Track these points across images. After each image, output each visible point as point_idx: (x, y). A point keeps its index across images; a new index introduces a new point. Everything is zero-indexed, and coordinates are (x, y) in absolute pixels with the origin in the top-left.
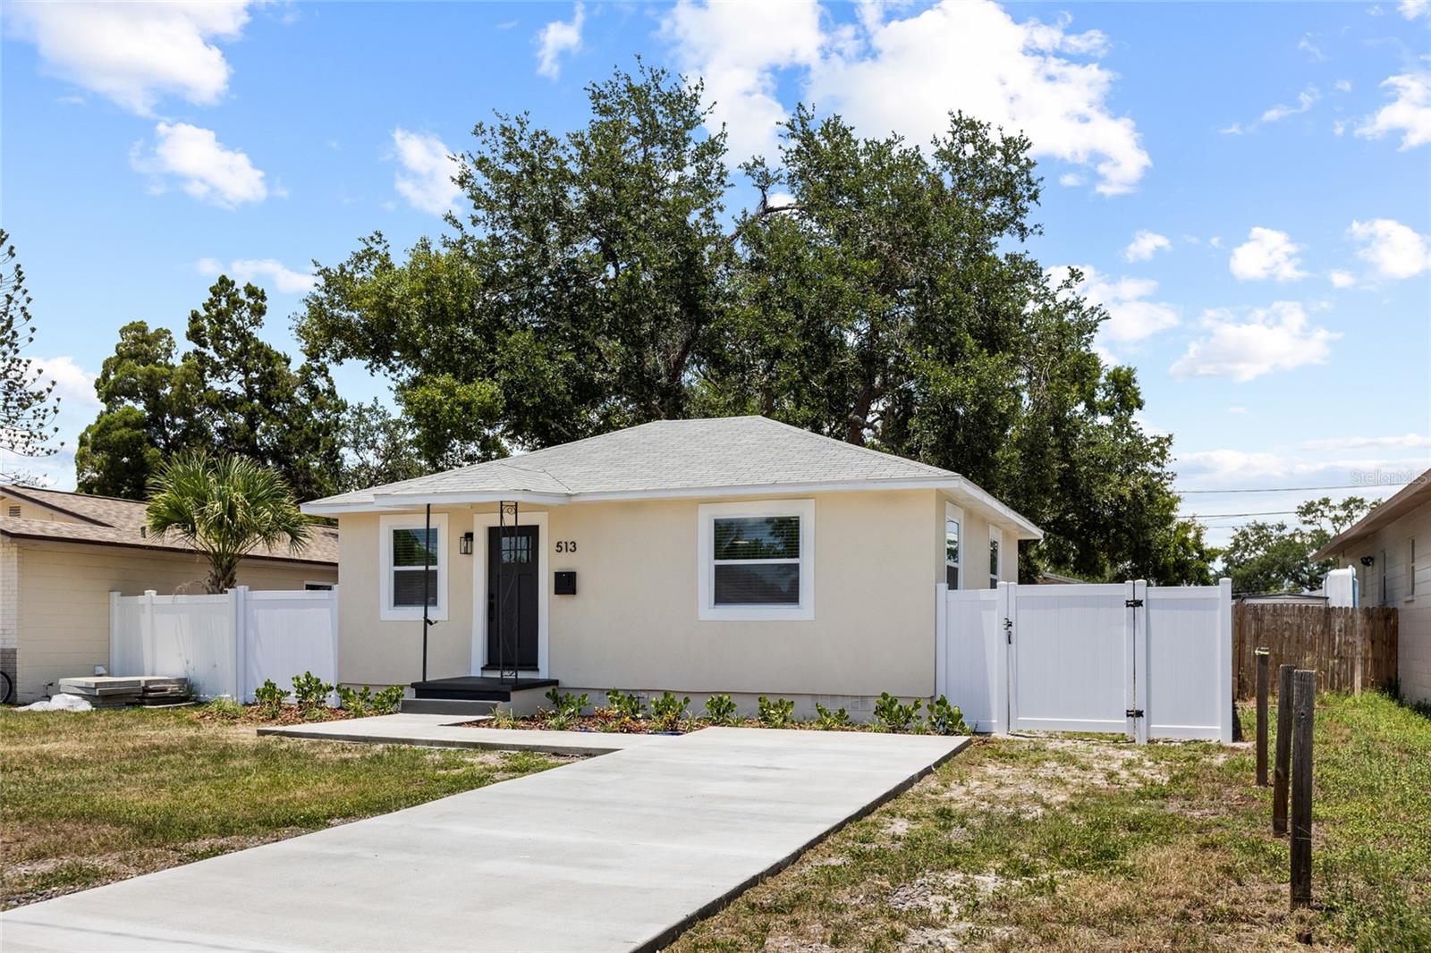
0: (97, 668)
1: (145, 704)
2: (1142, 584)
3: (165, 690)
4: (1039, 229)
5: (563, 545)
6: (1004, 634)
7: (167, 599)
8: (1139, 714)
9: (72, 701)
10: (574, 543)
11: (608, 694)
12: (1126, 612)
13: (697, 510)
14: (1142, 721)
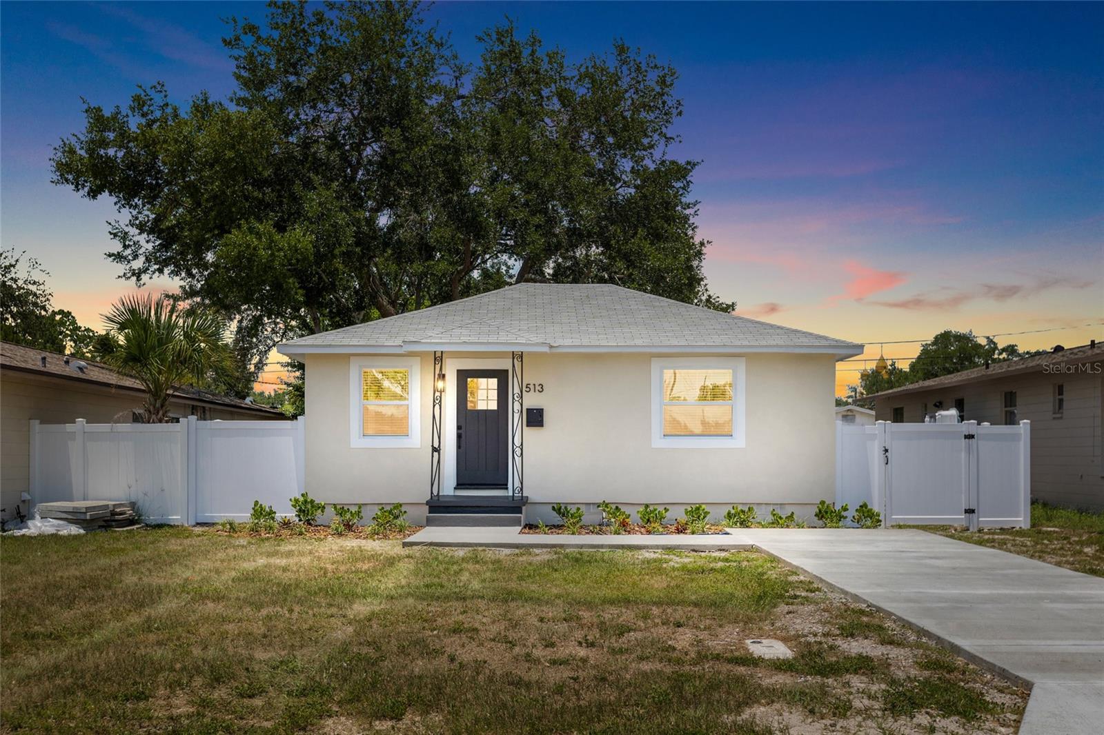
0: (23, 493)
1: (112, 526)
2: (974, 423)
3: (125, 513)
4: (679, 139)
5: (532, 387)
6: (883, 457)
7: (103, 427)
8: (972, 511)
9: (59, 526)
10: (541, 385)
11: (599, 506)
12: (964, 442)
13: (650, 360)
14: (975, 516)
